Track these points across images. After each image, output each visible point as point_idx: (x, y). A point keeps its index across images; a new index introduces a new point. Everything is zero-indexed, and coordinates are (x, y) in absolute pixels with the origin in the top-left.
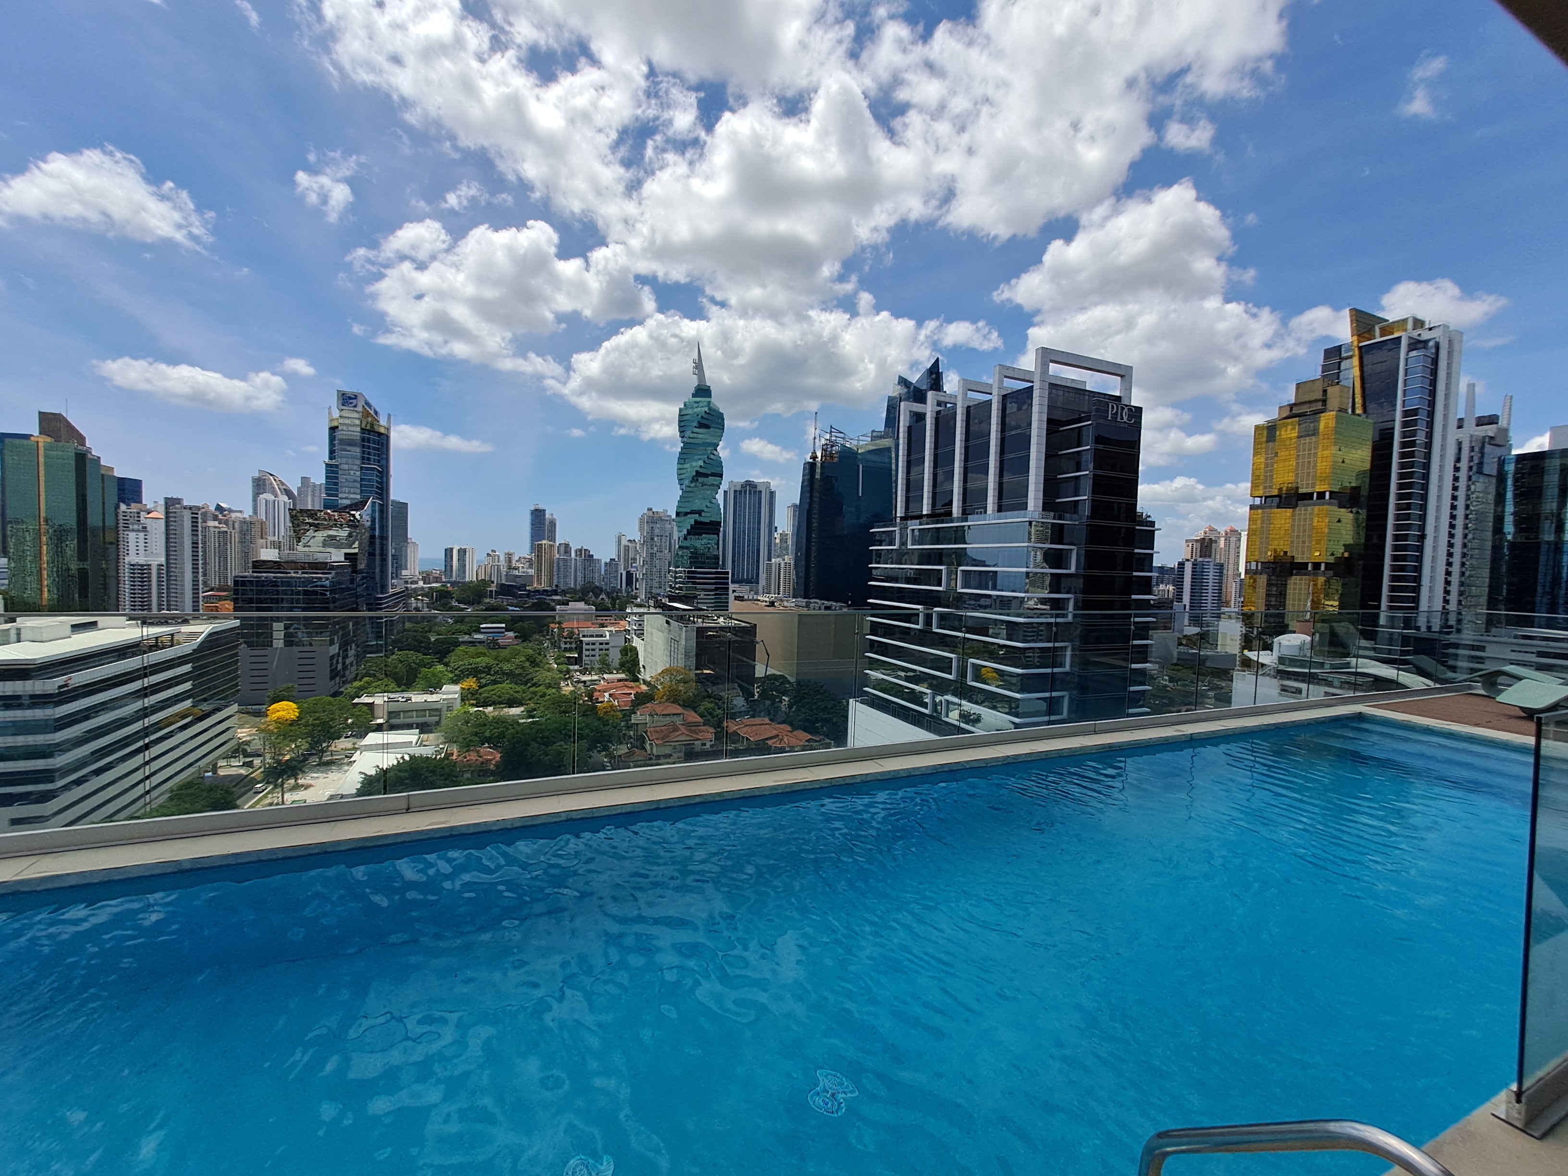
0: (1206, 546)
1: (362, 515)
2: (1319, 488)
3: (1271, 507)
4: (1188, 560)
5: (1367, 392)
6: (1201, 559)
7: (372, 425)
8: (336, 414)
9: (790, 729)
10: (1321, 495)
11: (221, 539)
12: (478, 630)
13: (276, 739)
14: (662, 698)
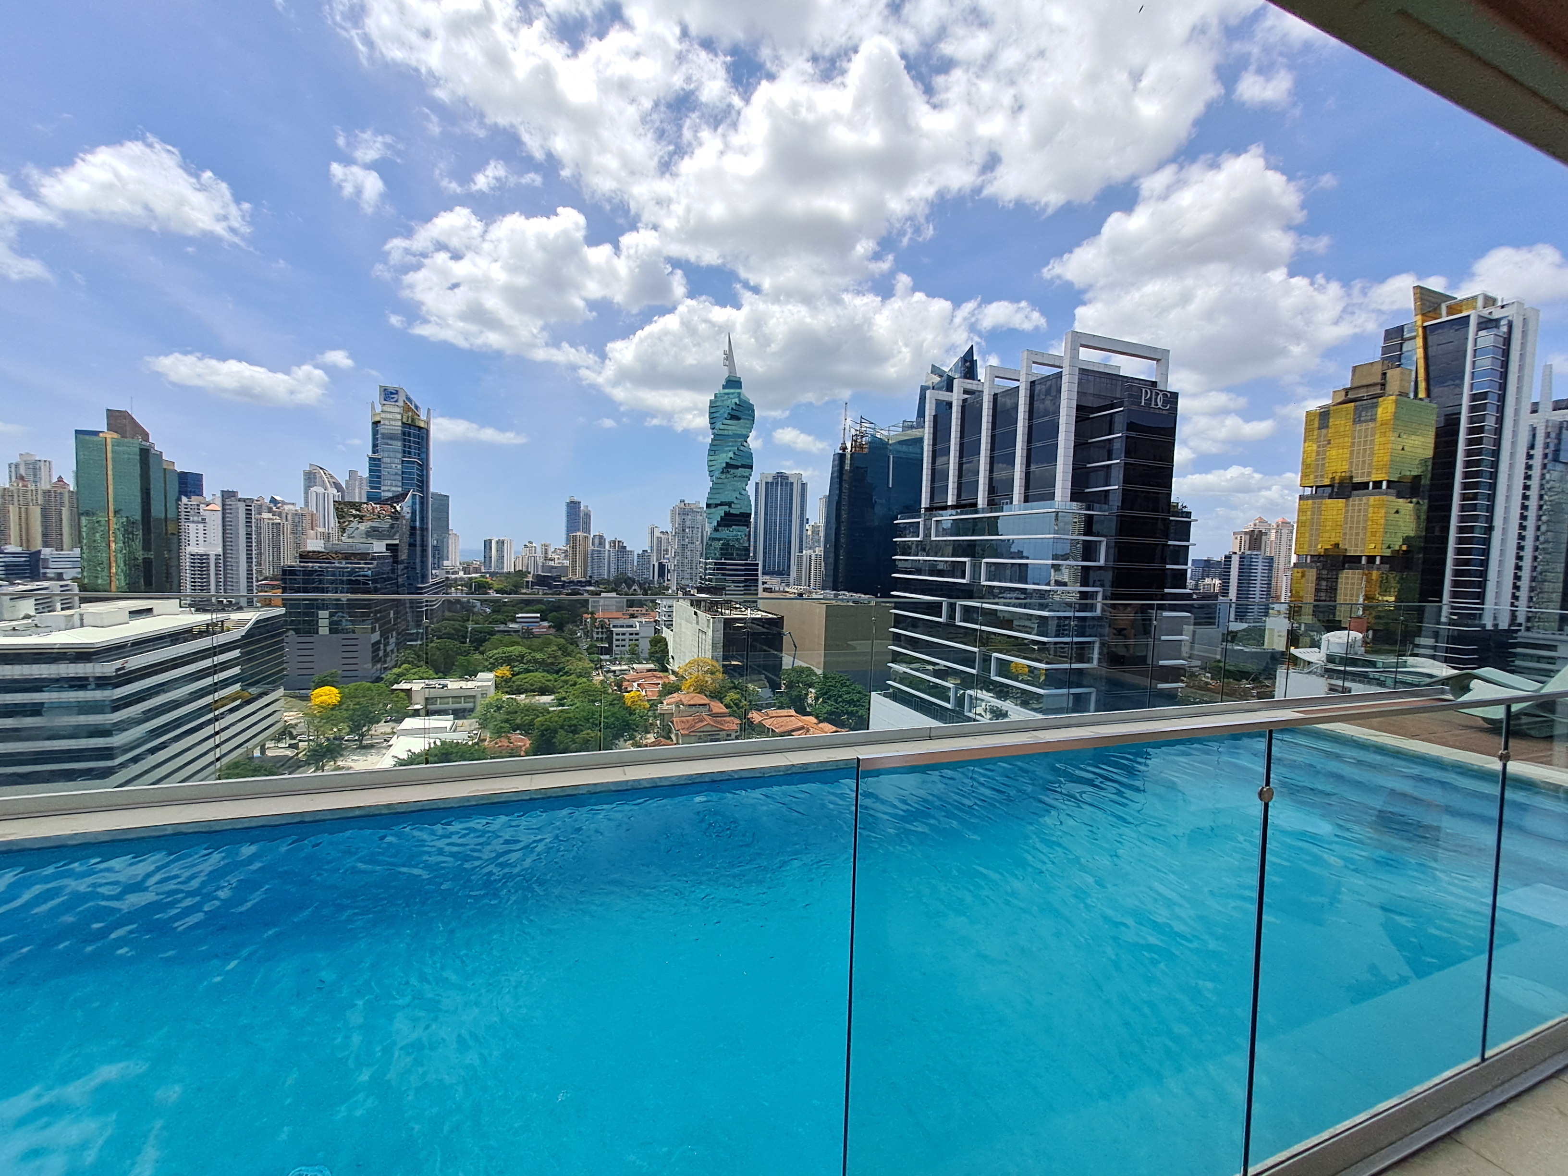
0: (1255, 539)
1: (404, 508)
2: (1375, 477)
3: (1322, 498)
4: (1235, 553)
5: (1431, 375)
6: (1249, 552)
7: (413, 420)
8: (378, 409)
9: (815, 721)
10: (1378, 484)
11: (275, 531)
12: (514, 620)
13: (319, 722)
14: (689, 688)
